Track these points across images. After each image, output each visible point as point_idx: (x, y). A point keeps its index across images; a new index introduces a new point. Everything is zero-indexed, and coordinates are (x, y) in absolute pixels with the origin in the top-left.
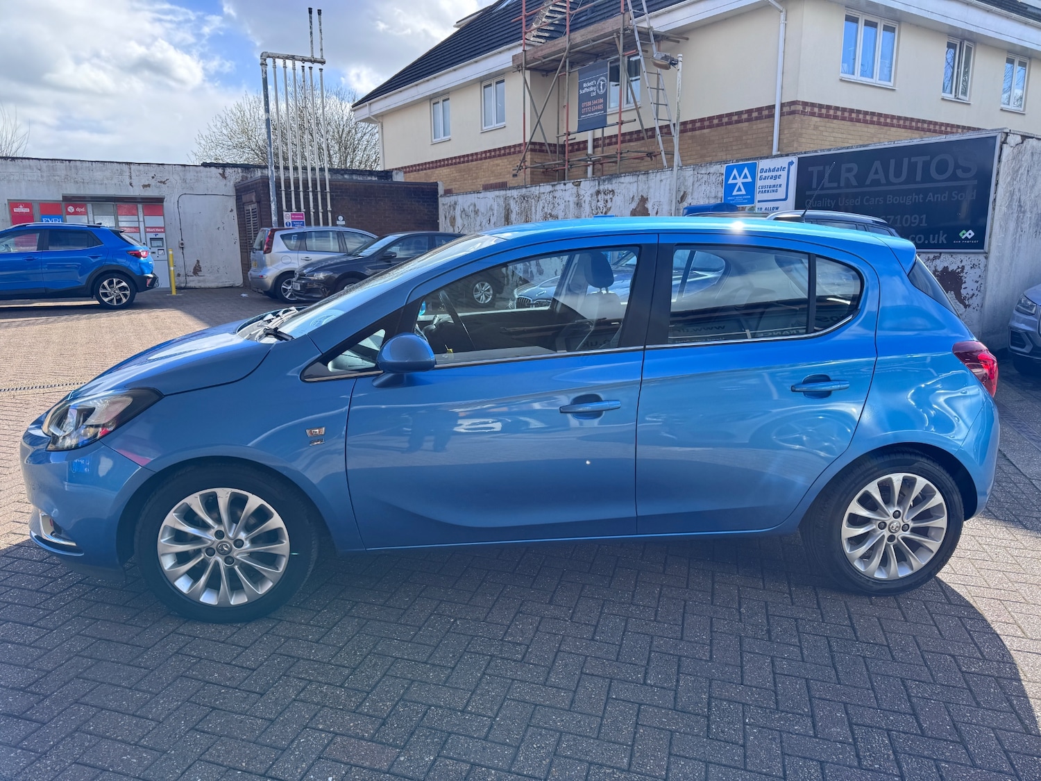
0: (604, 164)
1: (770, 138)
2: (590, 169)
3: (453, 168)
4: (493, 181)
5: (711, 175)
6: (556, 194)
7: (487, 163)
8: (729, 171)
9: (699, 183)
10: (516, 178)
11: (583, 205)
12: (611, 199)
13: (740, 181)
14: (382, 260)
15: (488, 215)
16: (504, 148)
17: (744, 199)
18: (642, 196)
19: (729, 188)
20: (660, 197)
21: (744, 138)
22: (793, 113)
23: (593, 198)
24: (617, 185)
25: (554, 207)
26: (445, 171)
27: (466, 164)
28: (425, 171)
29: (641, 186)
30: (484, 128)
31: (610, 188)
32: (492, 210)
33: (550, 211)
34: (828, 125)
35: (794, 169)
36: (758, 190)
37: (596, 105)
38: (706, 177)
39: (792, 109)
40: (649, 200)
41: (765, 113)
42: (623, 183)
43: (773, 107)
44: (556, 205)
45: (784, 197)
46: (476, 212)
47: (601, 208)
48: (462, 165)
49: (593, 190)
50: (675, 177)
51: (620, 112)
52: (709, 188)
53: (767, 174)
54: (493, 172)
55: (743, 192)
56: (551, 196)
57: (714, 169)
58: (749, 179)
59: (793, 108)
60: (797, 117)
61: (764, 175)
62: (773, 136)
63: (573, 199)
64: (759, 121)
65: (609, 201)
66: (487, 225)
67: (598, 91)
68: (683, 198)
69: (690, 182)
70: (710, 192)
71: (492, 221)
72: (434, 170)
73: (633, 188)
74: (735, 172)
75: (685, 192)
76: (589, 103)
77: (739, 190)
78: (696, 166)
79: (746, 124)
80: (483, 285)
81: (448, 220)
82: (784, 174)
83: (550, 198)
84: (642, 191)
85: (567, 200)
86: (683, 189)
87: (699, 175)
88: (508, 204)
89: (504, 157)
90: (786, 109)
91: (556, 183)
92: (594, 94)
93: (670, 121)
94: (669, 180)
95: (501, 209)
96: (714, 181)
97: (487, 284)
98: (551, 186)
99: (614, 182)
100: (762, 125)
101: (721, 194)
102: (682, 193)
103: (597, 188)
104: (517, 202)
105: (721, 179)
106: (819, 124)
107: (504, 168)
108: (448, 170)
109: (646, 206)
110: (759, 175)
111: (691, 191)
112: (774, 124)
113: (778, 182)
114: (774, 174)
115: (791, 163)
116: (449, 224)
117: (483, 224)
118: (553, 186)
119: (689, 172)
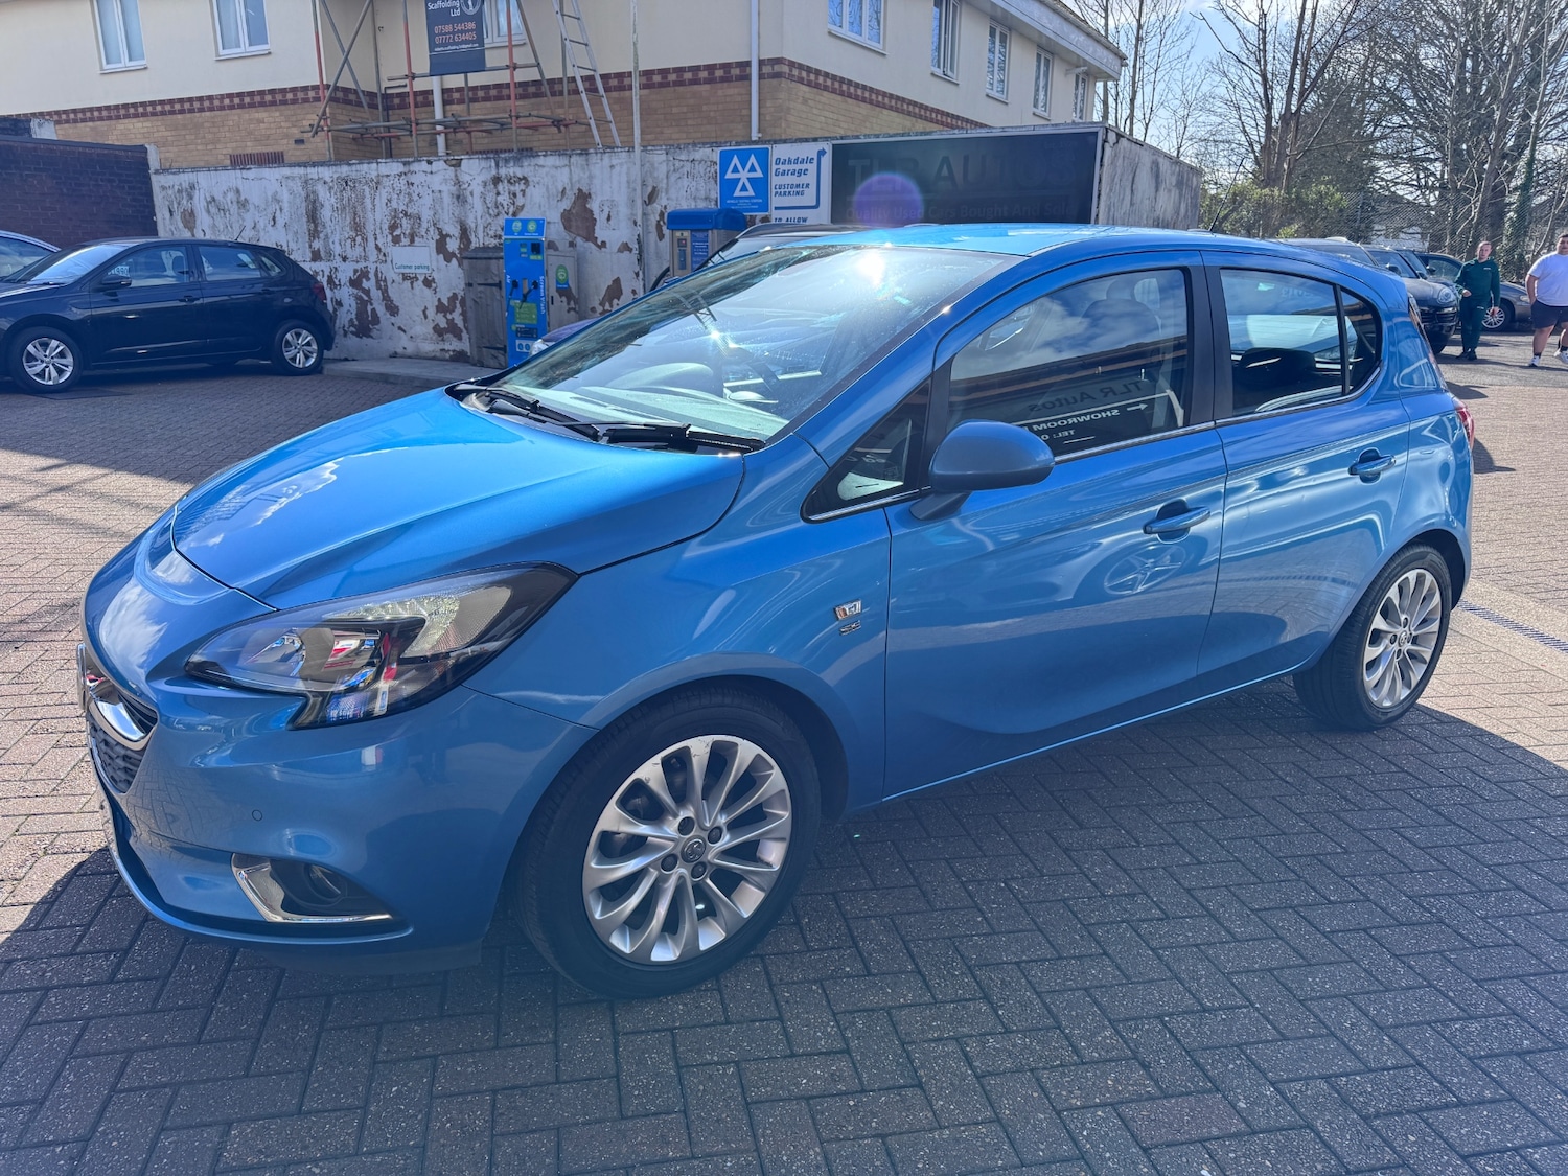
0: (473, 133)
1: (745, 112)
2: (441, 140)
3: (157, 122)
4: (251, 148)
5: (697, 163)
6: (412, 179)
7: (234, 116)
8: (726, 158)
9: (678, 175)
10: (302, 147)
11: (470, 198)
12: (523, 192)
13: (744, 175)
14: (99, 290)
15: (270, 210)
16: (272, 92)
17: (753, 204)
18: (580, 190)
19: (728, 186)
20: (612, 193)
21: (704, 108)
22: (777, 75)
23: (488, 188)
24: (532, 168)
25: (411, 200)
26: (140, 125)
27: (188, 115)
28: (90, 124)
29: (577, 173)
30: (221, 52)
31: (519, 173)
32: (278, 201)
33: (402, 207)
34: (818, 98)
35: (827, 161)
36: (774, 191)
37: (462, 32)
38: (688, 167)
39: (776, 70)
40: (593, 196)
41: (736, 72)
42: (543, 166)
43: (748, 64)
44: (415, 197)
45: (814, 203)
46: (243, 204)
47: (506, 207)
48: (179, 116)
49: (488, 176)
50: (638, 163)
51: (511, 47)
52: (694, 183)
53: (786, 167)
54: (250, 133)
55: (751, 193)
56: (403, 182)
57: (702, 153)
58: (759, 174)
59: (777, 68)
60: (784, 83)
61: (782, 168)
62: (750, 109)
63: (448, 189)
64: (725, 84)
65: (519, 195)
66: (269, 228)
67: (465, 9)
68: (651, 198)
69: (662, 170)
70: (697, 189)
71: (280, 221)
72: (113, 122)
73: (563, 177)
74: (735, 160)
75: (654, 188)
76: (449, 28)
77: (744, 189)
78: (672, 148)
79: (707, 87)
80: (298, 335)
81: (177, 217)
82: (812, 168)
83: (401, 184)
84: (579, 181)
85: (436, 188)
86: (650, 184)
87: (677, 163)
88: (313, 192)
89: (273, 108)
90: (767, 69)
91: (411, 159)
92: (457, 13)
93: (595, 71)
94: (625, 167)
95: (298, 200)
96: (702, 173)
97: (305, 333)
98: (401, 165)
99: (526, 164)
100: (732, 90)
101: (715, 193)
102: (650, 189)
103: (494, 172)
104: (331, 188)
105: (713, 171)
106: (807, 96)
107: (273, 128)
108: (148, 124)
109: (588, 206)
110: (774, 167)
111: (664, 186)
112: (750, 90)
113: (803, 179)
114: (797, 167)
115: (821, 153)
116: (181, 225)
117: (261, 225)
118: (405, 164)
119: (659, 157)
